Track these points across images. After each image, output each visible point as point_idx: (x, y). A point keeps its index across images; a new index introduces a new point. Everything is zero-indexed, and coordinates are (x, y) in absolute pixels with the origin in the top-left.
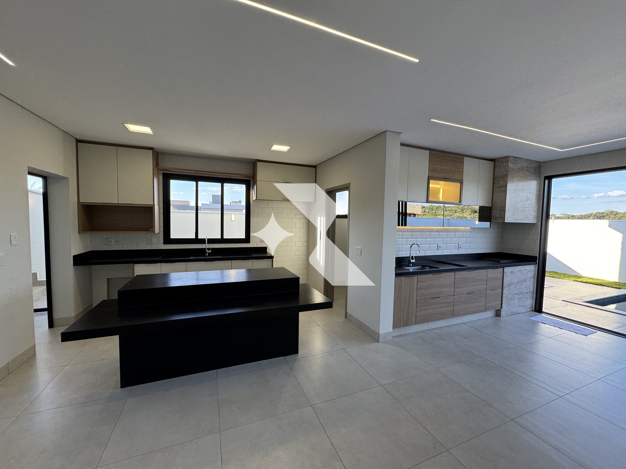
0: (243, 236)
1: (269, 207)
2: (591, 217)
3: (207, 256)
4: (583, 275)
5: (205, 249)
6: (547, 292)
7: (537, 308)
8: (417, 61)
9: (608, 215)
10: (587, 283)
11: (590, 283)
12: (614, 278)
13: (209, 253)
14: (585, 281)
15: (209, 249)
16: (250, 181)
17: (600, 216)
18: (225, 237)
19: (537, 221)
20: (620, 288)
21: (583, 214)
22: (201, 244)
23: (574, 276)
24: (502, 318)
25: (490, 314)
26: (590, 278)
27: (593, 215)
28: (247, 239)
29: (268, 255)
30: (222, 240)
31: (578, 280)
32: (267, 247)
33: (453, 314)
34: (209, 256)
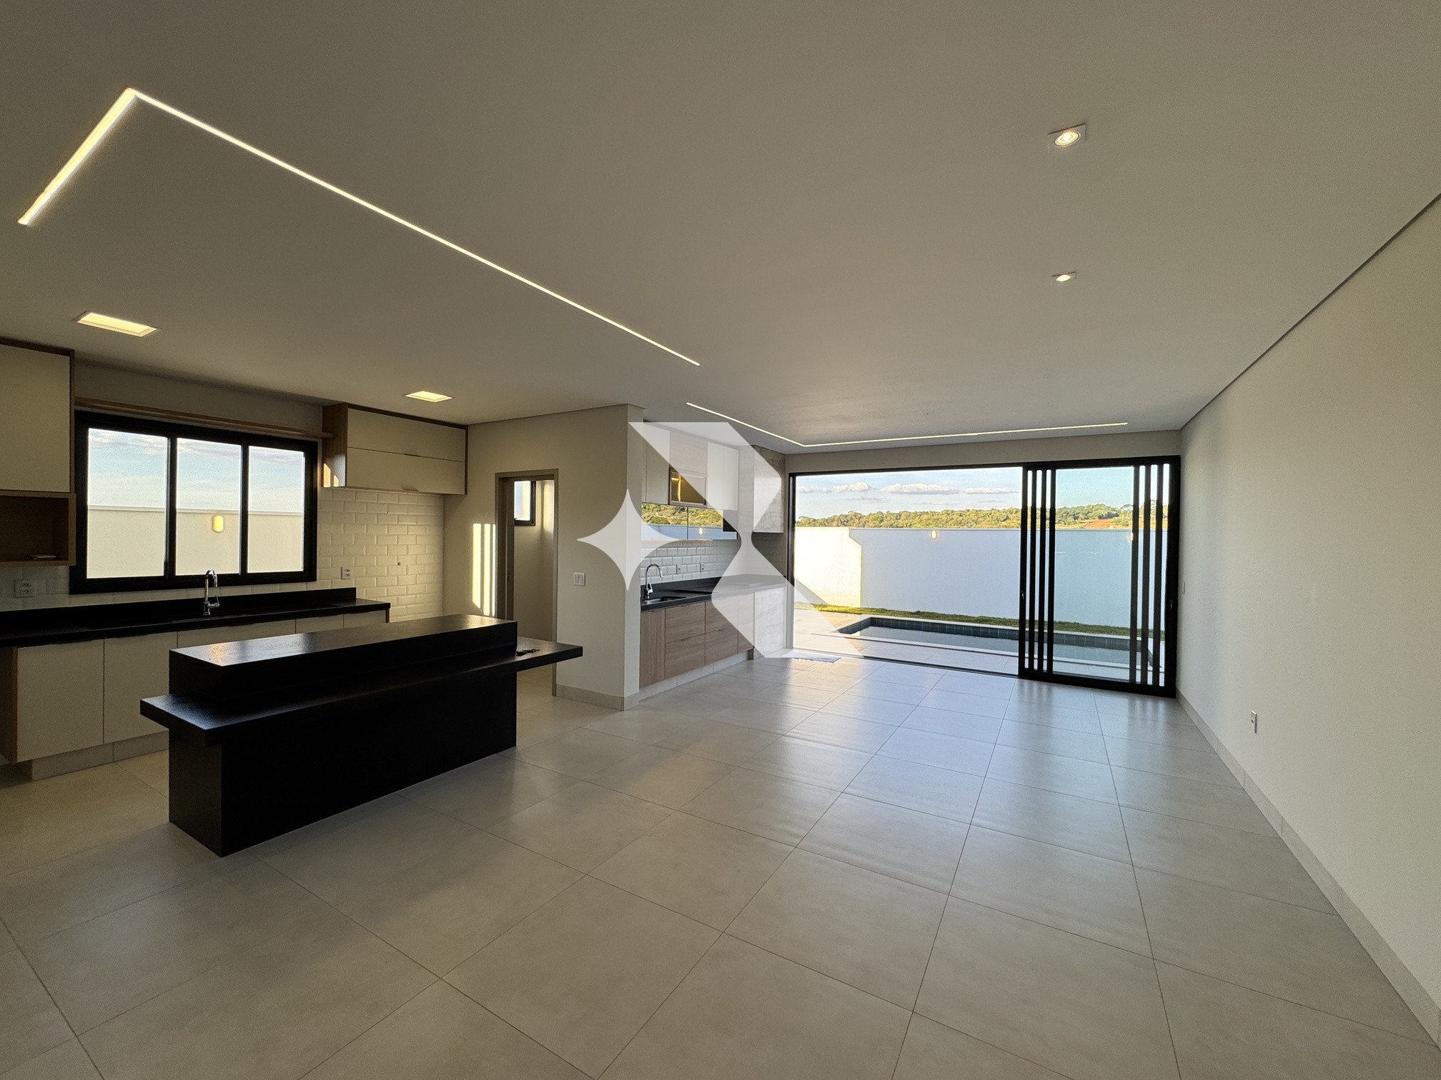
0: (299, 567)
1: (362, 502)
2: (835, 523)
3: (208, 616)
4: (829, 604)
5: (203, 600)
6: (796, 627)
7: (788, 645)
8: (698, 364)
9: (852, 519)
10: (832, 611)
11: (835, 611)
12: (857, 604)
13: (212, 610)
14: (830, 610)
15: (212, 600)
16: (315, 444)
17: (843, 521)
18: (250, 570)
19: (784, 530)
20: (860, 614)
21: (826, 518)
22: (185, 590)
23: (820, 606)
24: (754, 661)
25: (742, 657)
26: (835, 606)
27: (836, 519)
28: (310, 571)
29: (358, 604)
30: (244, 578)
31: (823, 609)
32: (355, 588)
33: (706, 661)
34: (211, 615)
